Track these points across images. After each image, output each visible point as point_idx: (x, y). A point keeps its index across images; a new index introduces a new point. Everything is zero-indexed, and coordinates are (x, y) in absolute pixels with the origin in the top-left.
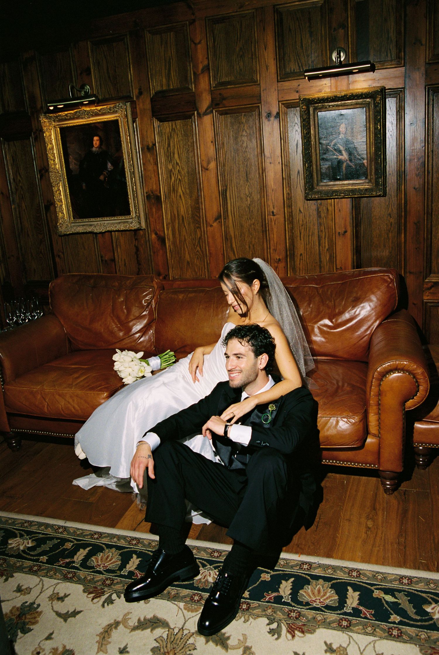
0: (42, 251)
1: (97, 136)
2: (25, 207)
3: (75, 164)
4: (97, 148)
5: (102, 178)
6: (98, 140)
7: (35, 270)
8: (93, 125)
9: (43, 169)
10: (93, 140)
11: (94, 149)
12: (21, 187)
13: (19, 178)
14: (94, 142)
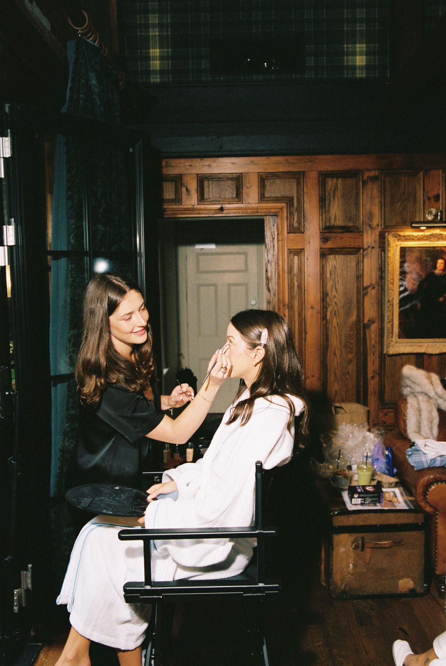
0: (350, 371)
1: (443, 258)
2: (336, 325)
3: (414, 284)
4: (441, 270)
5: (441, 299)
6: (442, 263)
7: (336, 392)
8: (438, 248)
9: (369, 286)
10: (436, 262)
11: (437, 272)
12: (336, 303)
13: (334, 293)
14: (438, 265)
